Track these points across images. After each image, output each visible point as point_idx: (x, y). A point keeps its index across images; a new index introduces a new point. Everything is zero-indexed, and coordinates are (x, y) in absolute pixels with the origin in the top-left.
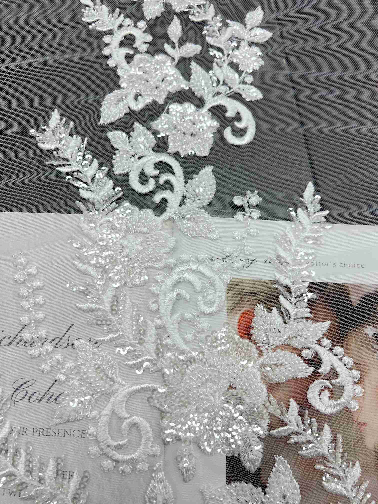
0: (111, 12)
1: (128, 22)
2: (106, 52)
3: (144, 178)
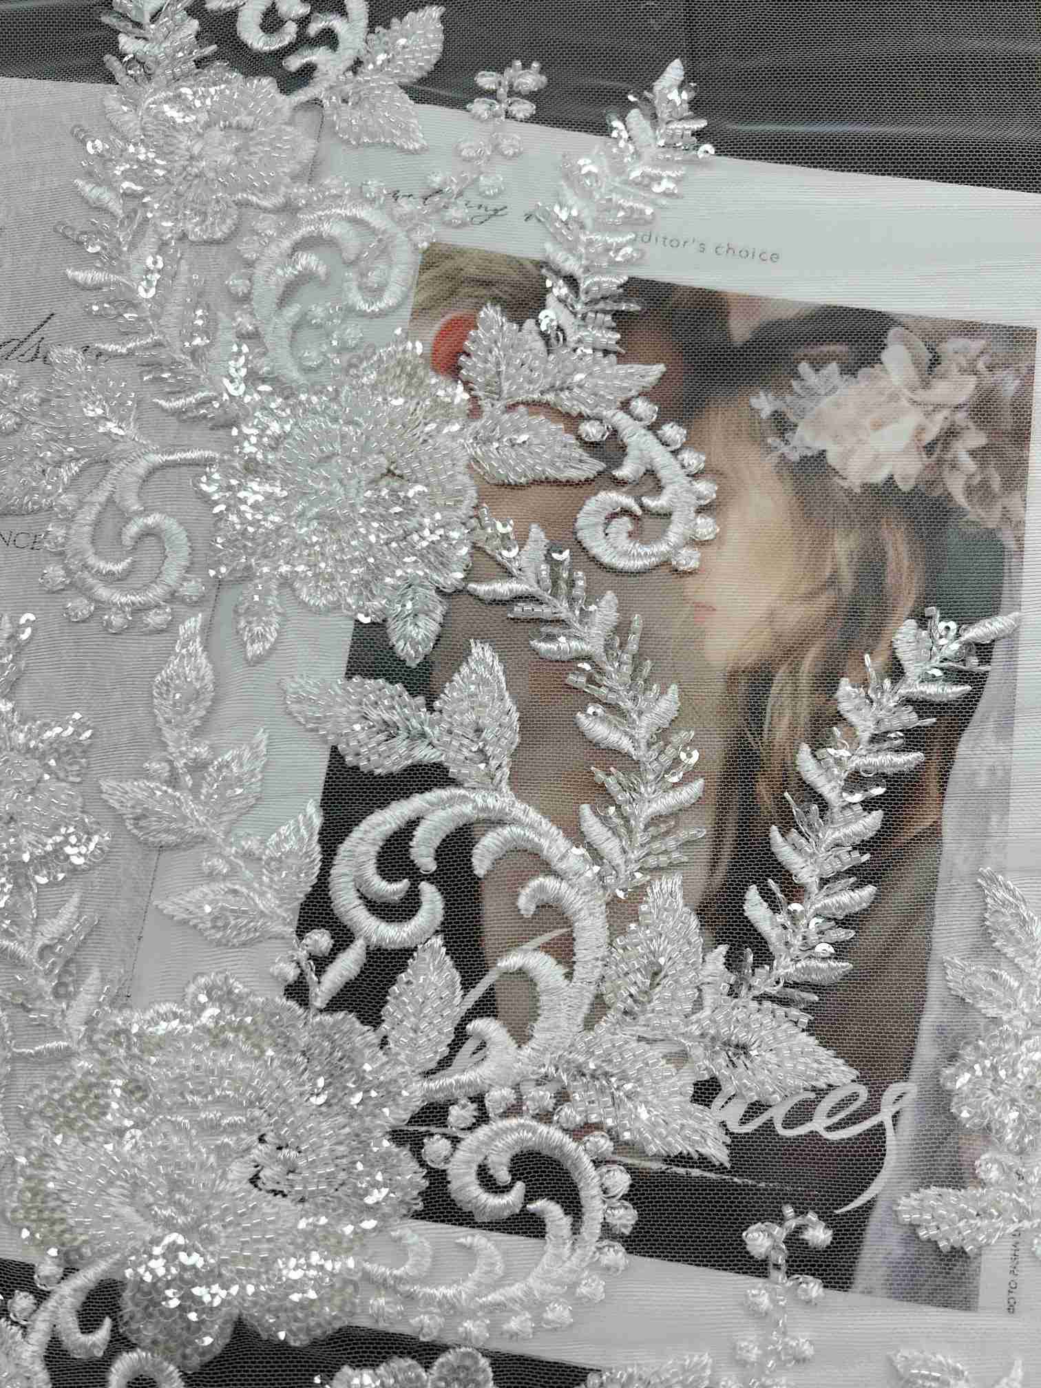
3: (272, 21)
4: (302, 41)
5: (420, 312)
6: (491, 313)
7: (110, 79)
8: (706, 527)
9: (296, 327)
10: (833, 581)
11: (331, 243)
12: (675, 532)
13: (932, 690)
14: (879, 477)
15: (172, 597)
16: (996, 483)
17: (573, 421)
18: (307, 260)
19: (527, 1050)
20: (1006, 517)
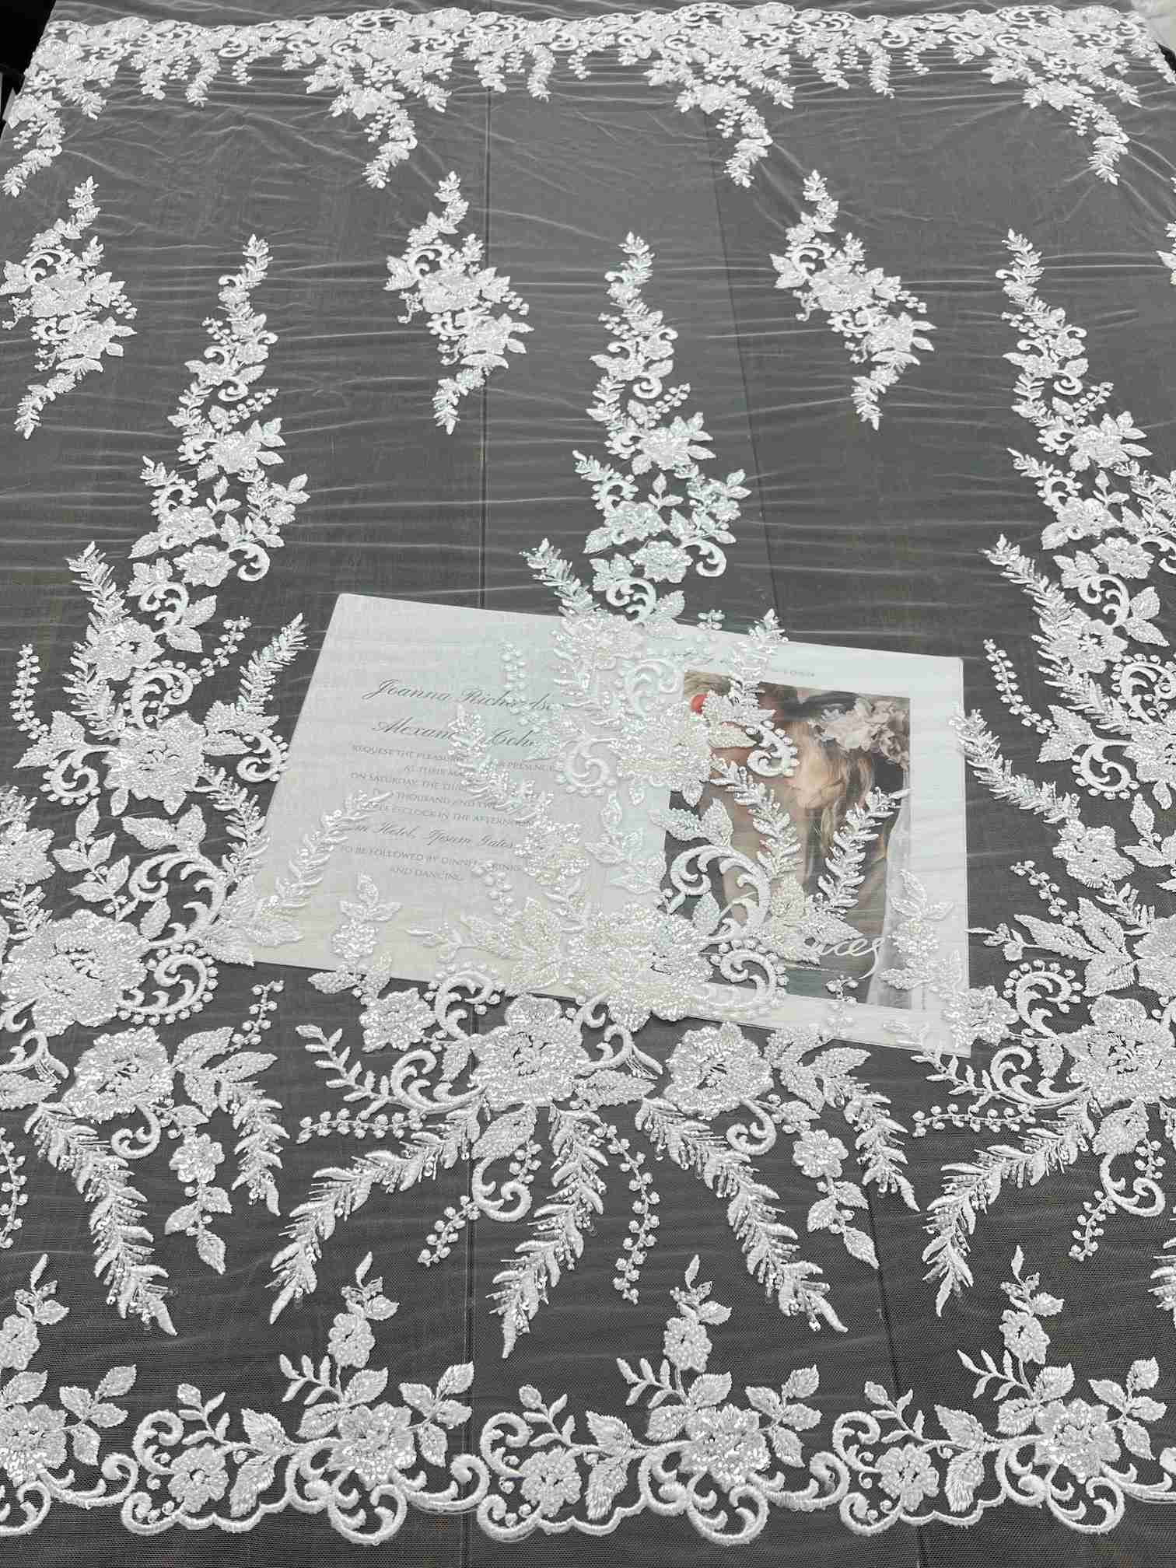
0: (602, 466)
1: (618, 475)
2: (595, 497)
3: (619, 595)
4: (632, 603)
5: (685, 693)
6: (711, 693)
7: (562, 615)
8: (795, 762)
9: (641, 698)
10: (842, 781)
11: (652, 670)
12: (784, 763)
13: (880, 815)
14: (856, 747)
15: (605, 785)
16: (899, 748)
17: (744, 728)
18: (644, 676)
19: (745, 929)
20: (903, 758)
